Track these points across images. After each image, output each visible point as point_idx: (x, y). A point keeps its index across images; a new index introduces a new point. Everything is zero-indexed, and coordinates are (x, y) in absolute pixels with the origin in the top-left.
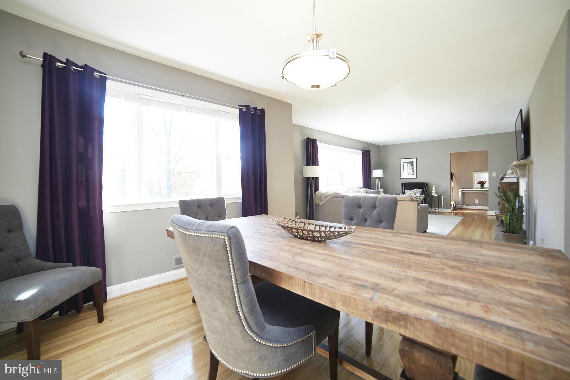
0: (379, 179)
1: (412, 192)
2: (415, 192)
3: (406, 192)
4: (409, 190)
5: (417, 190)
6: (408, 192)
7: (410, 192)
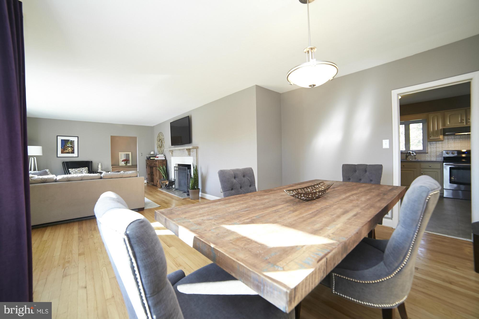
0: (35, 158)
1: (78, 171)
2: (81, 170)
3: (70, 171)
4: (74, 169)
5: (83, 168)
6: (74, 171)
7: (76, 171)
